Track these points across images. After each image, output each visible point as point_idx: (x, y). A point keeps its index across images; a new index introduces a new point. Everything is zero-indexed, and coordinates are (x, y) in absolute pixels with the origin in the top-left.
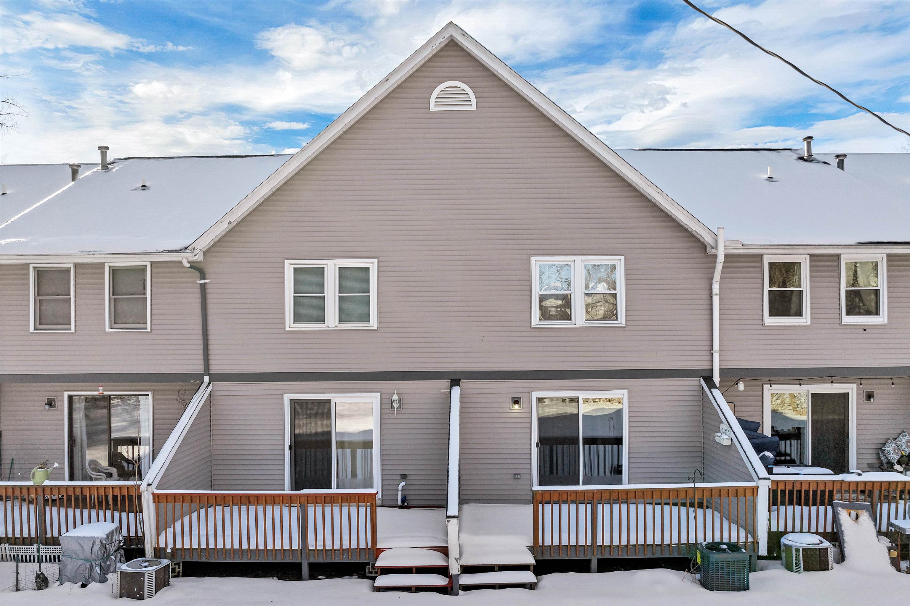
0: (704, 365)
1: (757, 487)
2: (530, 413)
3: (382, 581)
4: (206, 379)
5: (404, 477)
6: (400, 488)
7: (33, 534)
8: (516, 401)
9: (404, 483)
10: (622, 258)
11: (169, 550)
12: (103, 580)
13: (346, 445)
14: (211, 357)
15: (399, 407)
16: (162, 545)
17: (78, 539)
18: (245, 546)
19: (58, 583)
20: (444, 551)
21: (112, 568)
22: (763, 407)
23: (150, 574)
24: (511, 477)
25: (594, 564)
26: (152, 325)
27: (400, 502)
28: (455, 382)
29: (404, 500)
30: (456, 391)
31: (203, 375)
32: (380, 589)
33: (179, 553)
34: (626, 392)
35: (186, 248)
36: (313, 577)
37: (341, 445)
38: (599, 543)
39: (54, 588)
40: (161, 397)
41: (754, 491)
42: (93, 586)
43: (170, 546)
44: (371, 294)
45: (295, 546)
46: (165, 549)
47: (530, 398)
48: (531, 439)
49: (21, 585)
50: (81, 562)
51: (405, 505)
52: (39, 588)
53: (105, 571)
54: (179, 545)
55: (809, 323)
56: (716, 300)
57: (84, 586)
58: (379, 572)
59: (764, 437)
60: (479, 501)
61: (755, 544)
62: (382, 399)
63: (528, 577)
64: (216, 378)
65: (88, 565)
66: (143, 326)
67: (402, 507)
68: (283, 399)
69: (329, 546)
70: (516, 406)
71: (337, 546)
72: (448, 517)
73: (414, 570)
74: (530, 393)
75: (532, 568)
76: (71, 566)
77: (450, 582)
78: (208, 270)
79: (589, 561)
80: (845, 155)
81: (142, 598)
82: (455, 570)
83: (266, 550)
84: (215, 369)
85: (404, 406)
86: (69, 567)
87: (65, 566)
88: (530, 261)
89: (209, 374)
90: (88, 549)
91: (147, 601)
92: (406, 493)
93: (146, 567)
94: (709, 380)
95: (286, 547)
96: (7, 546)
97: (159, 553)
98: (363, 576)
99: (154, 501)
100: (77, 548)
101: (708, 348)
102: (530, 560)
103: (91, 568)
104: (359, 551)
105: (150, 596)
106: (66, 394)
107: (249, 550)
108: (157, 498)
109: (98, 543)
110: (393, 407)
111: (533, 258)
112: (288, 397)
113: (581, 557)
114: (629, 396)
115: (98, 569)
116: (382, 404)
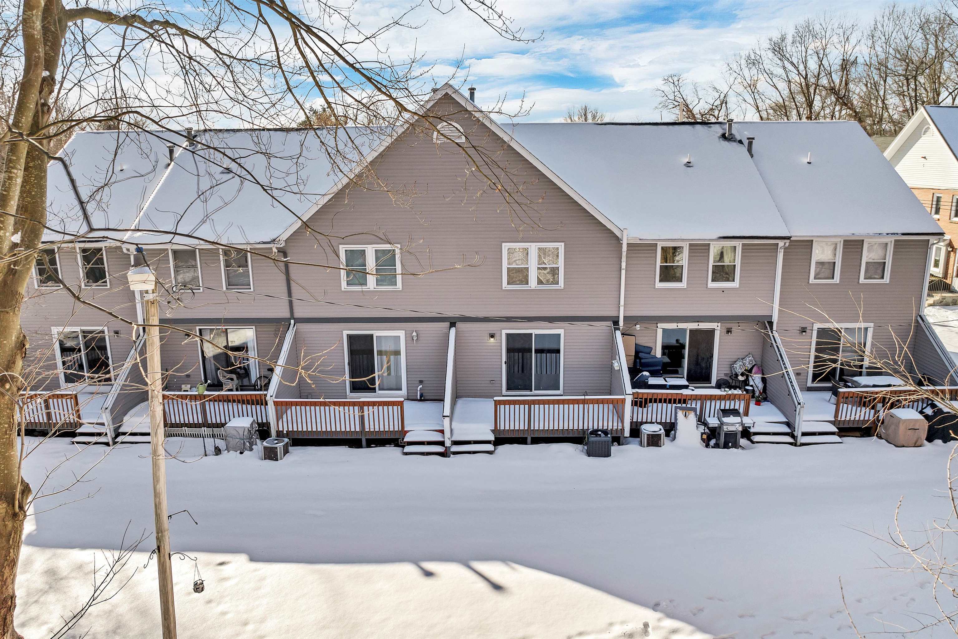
0: (613, 314)
1: (625, 399)
2: (501, 343)
3: (408, 449)
4: (292, 322)
5: (421, 382)
6: (419, 389)
7: (200, 422)
8: (492, 336)
9: (421, 386)
10: (563, 244)
11: (285, 432)
12: (251, 449)
13: (383, 353)
14: (294, 308)
15: (417, 339)
16: (281, 429)
17: (235, 428)
18: (329, 430)
19: (226, 451)
20: (442, 432)
21: (254, 443)
22: (656, 337)
23: (280, 448)
24: (489, 382)
25: (529, 440)
26: (254, 287)
27: (419, 397)
28: (453, 325)
29: (421, 396)
30: (453, 330)
31: (290, 319)
32: (406, 454)
33: (291, 434)
34: (563, 330)
35: (274, 240)
36: (368, 446)
37: (380, 353)
38: (532, 428)
39: (225, 453)
40: (261, 330)
41: (623, 401)
42: (246, 453)
43: (286, 429)
44: (397, 267)
45: (358, 429)
46: (282, 431)
47: (501, 334)
48: (501, 359)
49: (207, 453)
50: (238, 440)
51: (422, 399)
52: (217, 455)
53: (251, 444)
54: (290, 429)
55: (685, 287)
56: (623, 272)
57: (241, 453)
58: (406, 444)
59: (655, 357)
60: (469, 396)
61: (623, 430)
62: (406, 334)
63: (490, 447)
64: (299, 321)
65: (242, 442)
66: (248, 287)
67: (421, 400)
68: (342, 334)
69: (377, 430)
70: (492, 339)
71: (382, 429)
72: (443, 416)
73: (426, 443)
74: (501, 331)
75: (492, 442)
76: (233, 442)
77: (446, 450)
78: (289, 251)
79: (526, 438)
80: (753, 139)
81: (277, 460)
82: (448, 443)
83: (341, 432)
84: (297, 315)
85: (421, 339)
86: (231, 443)
87: (229, 443)
88: (501, 246)
89: (294, 319)
90: (241, 433)
91: (280, 461)
92: (422, 392)
93: (277, 443)
94: (616, 323)
95: (353, 430)
96: (186, 428)
97: (280, 434)
98: (397, 445)
99: (275, 405)
100: (234, 433)
101: (617, 303)
102: (492, 438)
103: (244, 443)
104: (394, 432)
105: (281, 459)
106: (198, 328)
107: (331, 431)
108: (276, 403)
109: (247, 430)
110: (413, 340)
111: (504, 244)
112: (345, 333)
113: (522, 436)
114: (565, 333)
115: (248, 444)
116: (406, 337)
